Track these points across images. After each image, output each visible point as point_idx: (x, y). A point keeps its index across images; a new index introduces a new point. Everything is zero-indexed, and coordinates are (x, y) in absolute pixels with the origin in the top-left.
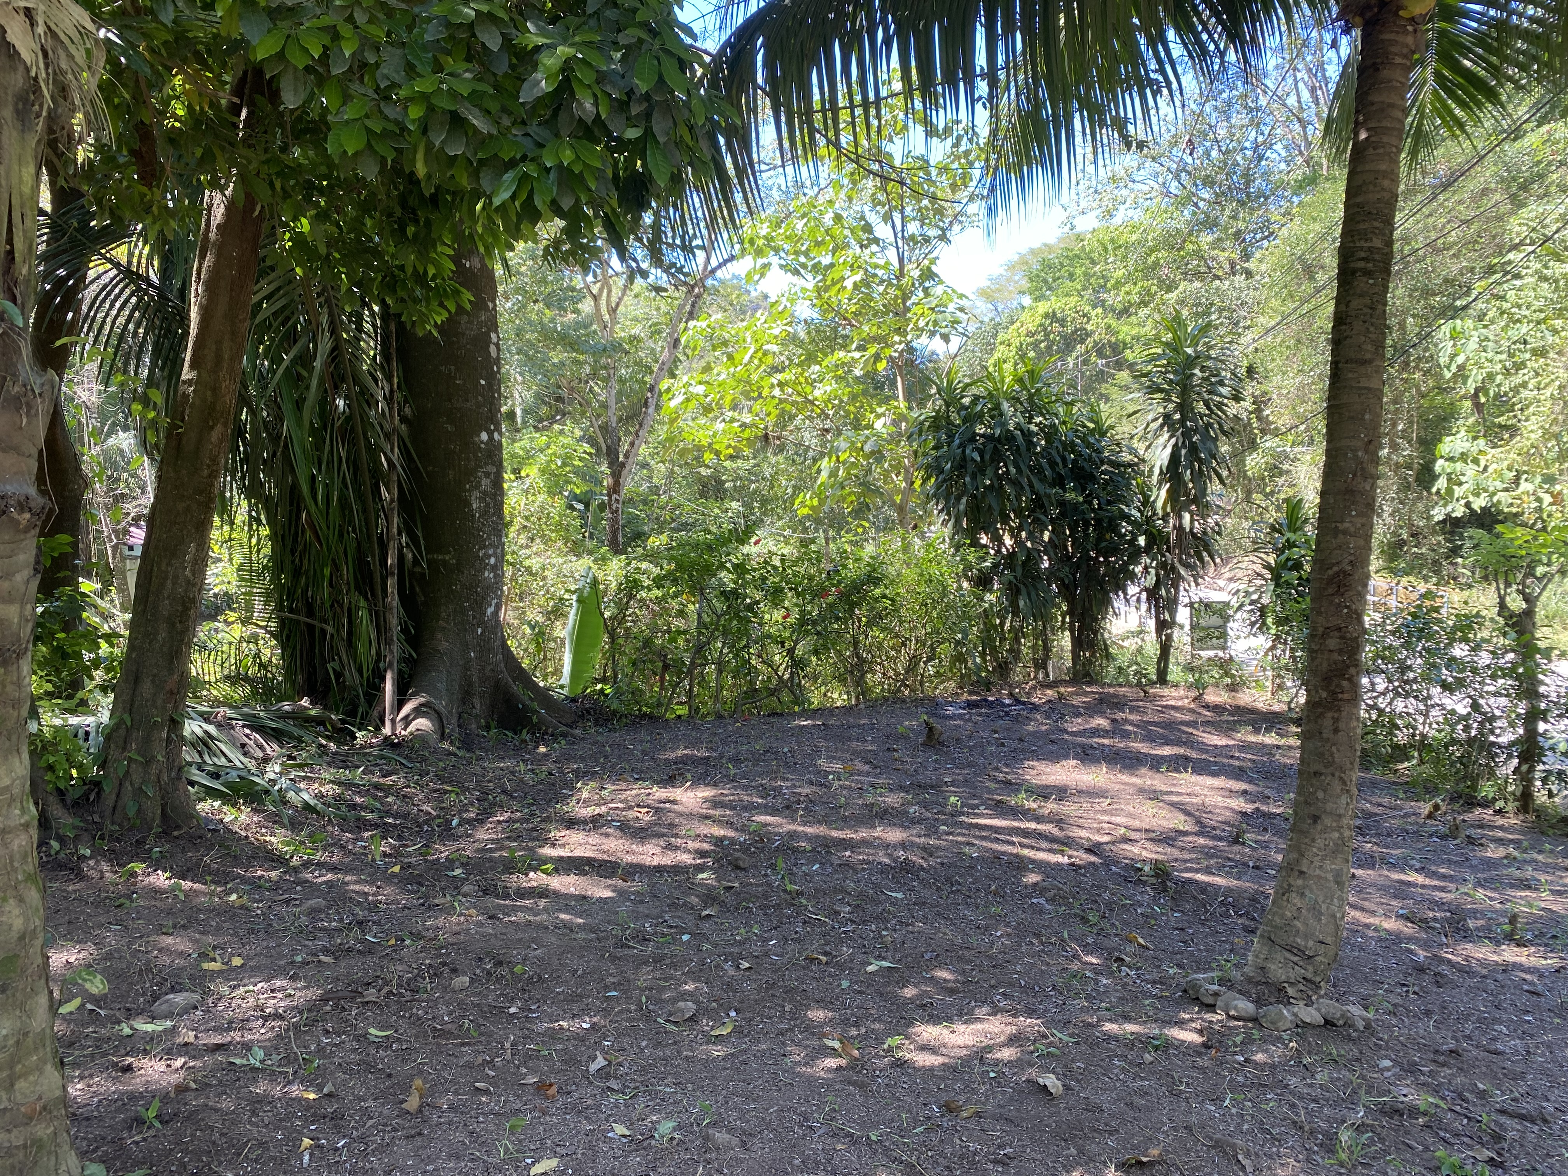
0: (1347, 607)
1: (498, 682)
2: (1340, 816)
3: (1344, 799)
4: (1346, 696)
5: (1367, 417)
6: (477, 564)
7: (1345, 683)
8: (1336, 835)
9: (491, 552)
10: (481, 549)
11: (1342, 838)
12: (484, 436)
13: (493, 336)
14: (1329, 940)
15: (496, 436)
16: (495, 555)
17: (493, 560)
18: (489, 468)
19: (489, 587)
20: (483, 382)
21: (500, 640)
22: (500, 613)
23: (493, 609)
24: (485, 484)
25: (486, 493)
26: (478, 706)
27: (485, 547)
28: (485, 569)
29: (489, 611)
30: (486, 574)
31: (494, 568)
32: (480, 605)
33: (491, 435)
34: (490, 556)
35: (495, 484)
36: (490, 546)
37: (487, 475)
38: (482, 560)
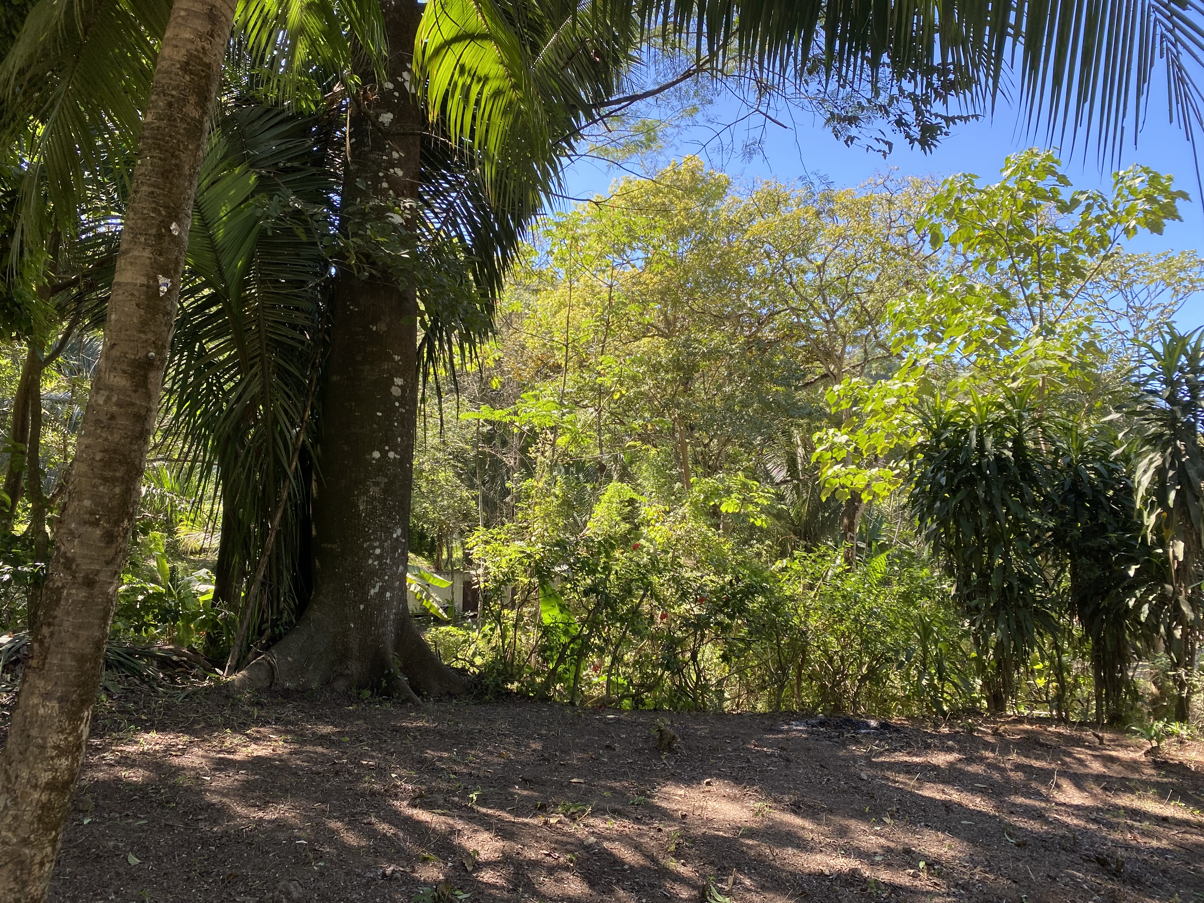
1: (378, 650)
6: (361, 553)
9: (376, 544)
10: (365, 541)
12: (376, 455)
13: (399, 381)
15: (391, 455)
16: (381, 547)
17: (378, 551)
18: (379, 479)
19: (373, 573)
20: (379, 414)
21: (388, 616)
22: (388, 594)
23: (377, 590)
24: (374, 491)
25: (373, 498)
26: (354, 668)
27: (370, 540)
28: (369, 557)
29: (372, 592)
30: (370, 562)
31: (379, 558)
32: (363, 586)
33: (384, 454)
34: (375, 548)
35: (385, 491)
36: (376, 539)
37: (377, 484)
38: (366, 550)
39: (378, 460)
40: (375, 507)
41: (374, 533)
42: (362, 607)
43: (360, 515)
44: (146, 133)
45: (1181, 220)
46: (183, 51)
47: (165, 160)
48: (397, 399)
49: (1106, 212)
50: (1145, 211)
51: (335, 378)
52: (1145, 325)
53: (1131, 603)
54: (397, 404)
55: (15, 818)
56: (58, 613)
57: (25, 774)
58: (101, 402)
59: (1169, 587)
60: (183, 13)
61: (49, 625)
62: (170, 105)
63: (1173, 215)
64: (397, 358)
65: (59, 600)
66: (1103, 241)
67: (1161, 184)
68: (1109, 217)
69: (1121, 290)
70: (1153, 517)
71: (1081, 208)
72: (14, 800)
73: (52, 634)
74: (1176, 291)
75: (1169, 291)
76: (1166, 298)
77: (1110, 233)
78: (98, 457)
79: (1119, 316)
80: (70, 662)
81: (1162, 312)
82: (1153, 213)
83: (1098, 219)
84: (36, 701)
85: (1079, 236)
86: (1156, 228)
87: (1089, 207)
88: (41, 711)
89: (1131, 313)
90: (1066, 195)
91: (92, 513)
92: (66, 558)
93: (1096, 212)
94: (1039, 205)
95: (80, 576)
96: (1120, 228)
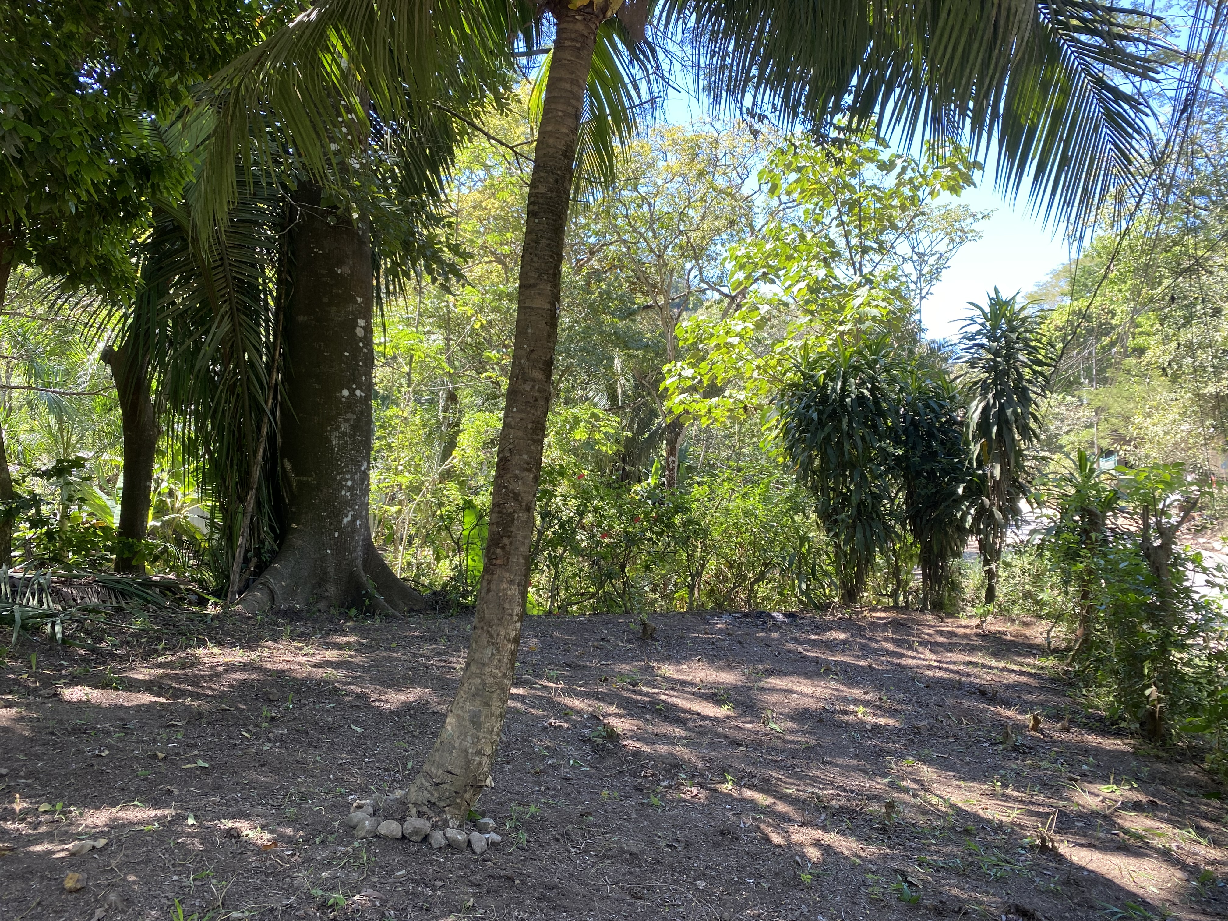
0: (505, 487)
1: (352, 573)
2: (484, 664)
3: (489, 651)
4: (499, 562)
5: (530, 331)
6: (335, 485)
7: (498, 551)
8: (478, 681)
9: (348, 476)
10: (338, 474)
11: (484, 684)
12: (346, 393)
13: (361, 322)
14: (457, 771)
15: (358, 393)
16: (352, 479)
17: (349, 483)
18: (349, 416)
19: (346, 503)
20: (347, 354)
21: (357, 542)
22: (358, 522)
23: (349, 519)
24: (345, 427)
25: (344, 434)
26: (332, 590)
27: (342, 473)
28: (342, 489)
29: (346, 520)
30: (343, 493)
31: (351, 489)
32: (337, 515)
33: (352, 392)
34: (347, 480)
35: (354, 427)
36: (347, 472)
37: (347, 420)
38: (340, 482)
39: (347, 398)
40: (346, 442)
41: (346, 466)
42: (336, 534)
43: (333, 450)
44: (541, 201)
45: (975, 186)
46: (563, 142)
47: (555, 221)
48: (361, 340)
49: (917, 174)
50: (948, 177)
51: (301, 318)
52: (926, 269)
53: (959, 515)
54: (361, 345)
55: (499, 661)
56: (513, 529)
57: (503, 633)
58: (528, 389)
59: (987, 501)
60: (560, 114)
61: (509, 537)
62: (557, 181)
63: (970, 181)
64: (359, 300)
65: (513, 520)
66: (914, 200)
67: (962, 154)
68: (920, 180)
69: (907, 237)
70: (978, 446)
71: (898, 170)
72: (498, 649)
73: (511, 543)
74: (952, 240)
75: (946, 240)
76: (942, 247)
77: (920, 193)
78: (529, 427)
79: (905, 260)
80: (522, 561)
81: (939, 259)
82: (954, 179)
83: (911, 180)
84: (505, 586)
85: (894, 194)
86: (954, 190)
87: (904, 169)
88: (509, 592)
89: (915, 258)
90: (885, 155)
91: (528, 464)
92: (514, 493)
93: (909, 174)
94: (862, 164)
95: (524, 504)
96: (928, 190)
